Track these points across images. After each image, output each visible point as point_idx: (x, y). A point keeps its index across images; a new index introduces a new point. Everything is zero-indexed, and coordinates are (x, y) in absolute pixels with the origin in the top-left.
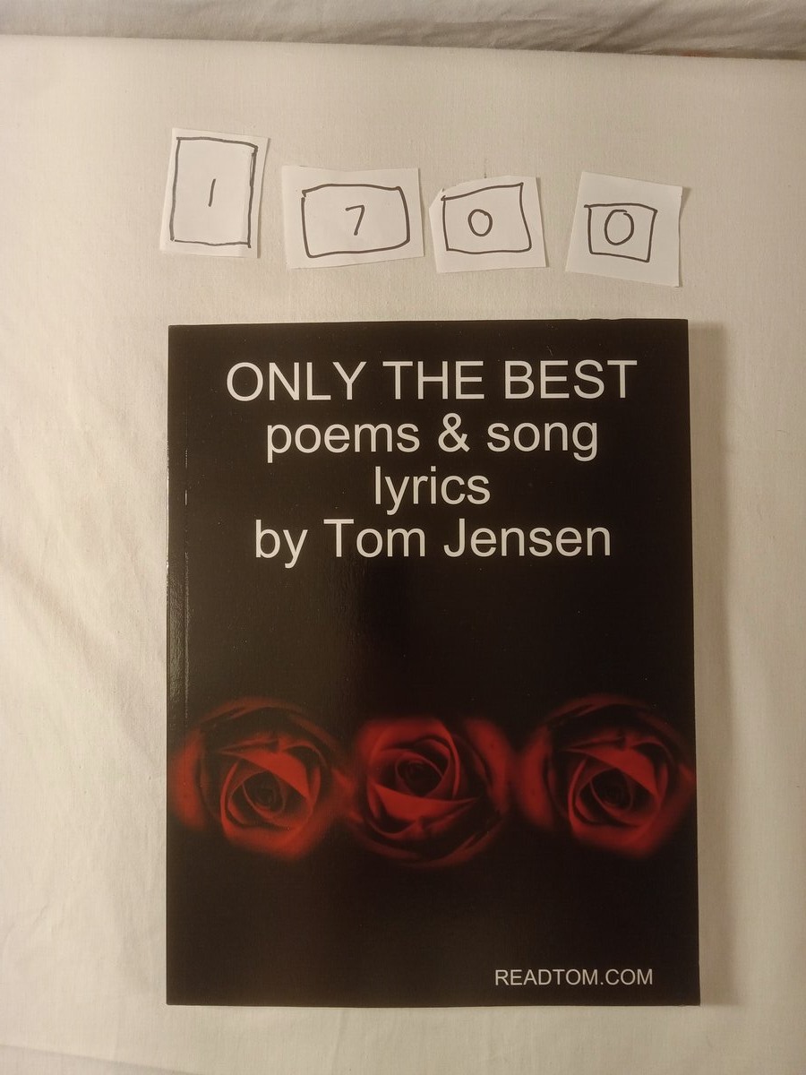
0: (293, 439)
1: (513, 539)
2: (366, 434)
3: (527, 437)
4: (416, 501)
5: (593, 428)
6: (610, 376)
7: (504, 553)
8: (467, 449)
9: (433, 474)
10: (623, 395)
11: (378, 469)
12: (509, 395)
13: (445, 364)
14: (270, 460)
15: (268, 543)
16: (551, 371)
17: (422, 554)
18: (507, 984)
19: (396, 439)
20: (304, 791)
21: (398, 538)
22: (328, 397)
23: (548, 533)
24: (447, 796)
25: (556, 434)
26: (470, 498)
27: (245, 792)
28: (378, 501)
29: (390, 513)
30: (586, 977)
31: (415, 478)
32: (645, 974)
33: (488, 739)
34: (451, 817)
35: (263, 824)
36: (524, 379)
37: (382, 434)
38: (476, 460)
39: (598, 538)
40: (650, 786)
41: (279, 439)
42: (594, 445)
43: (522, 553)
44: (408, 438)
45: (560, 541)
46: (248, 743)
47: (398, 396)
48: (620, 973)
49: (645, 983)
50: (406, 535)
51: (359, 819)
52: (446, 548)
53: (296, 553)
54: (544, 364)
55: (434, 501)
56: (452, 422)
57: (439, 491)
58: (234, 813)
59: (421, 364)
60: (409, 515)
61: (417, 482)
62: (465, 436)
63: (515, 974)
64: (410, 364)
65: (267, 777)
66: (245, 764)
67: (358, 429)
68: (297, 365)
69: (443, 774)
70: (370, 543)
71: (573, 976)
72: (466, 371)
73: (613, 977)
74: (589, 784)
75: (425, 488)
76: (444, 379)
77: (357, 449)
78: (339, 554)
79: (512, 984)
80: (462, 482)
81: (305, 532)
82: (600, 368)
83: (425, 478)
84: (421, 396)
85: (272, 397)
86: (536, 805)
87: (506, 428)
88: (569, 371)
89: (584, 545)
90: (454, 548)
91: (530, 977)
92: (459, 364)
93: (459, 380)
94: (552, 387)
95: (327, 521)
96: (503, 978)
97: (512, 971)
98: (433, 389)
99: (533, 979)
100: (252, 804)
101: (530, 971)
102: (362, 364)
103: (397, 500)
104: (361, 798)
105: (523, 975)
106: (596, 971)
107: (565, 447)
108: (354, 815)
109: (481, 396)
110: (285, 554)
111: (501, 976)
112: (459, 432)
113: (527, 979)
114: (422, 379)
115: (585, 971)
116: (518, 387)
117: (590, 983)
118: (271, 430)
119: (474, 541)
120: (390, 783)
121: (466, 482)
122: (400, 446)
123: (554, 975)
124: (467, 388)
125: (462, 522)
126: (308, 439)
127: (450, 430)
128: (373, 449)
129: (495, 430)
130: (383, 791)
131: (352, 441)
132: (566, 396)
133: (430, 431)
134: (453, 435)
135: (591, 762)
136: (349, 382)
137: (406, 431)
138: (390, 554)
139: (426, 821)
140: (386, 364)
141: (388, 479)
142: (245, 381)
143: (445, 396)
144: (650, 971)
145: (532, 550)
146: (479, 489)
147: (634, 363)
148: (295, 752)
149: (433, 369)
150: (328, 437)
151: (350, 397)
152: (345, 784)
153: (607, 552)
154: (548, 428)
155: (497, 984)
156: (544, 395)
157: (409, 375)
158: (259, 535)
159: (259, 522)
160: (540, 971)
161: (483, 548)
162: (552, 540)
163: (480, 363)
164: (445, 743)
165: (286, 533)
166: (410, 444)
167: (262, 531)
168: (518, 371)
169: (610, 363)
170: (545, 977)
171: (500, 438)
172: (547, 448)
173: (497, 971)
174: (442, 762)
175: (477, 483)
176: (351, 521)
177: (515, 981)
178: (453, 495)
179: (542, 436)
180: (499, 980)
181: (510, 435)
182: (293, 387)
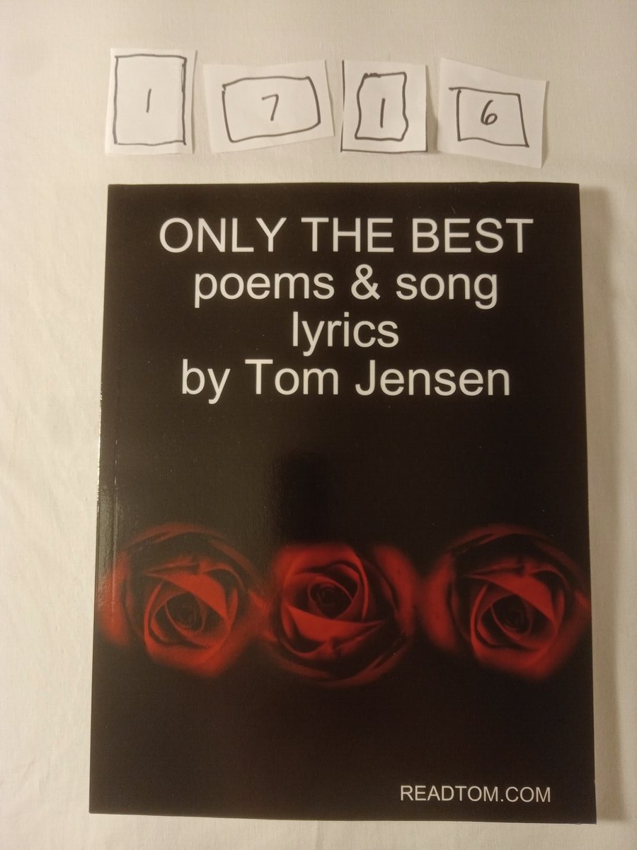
0: (219, 286)
1: (419, 380)
2: (285, 283)
3: (433, 287)
4: (330, 343)
5: (493, 279)
6: (509, 232)
7: (411, 392)
8: (377, 297)
9: (347, 319)
10: (520, 249)
11: (296, 315)
12: (416, 249)
13: (358, 221)
14: (197, 305)
15: (193, 381)
16: (454, 228)
17: (336, 391)
18: (412, 799)
19: (313, 287)
20: (222, 612)
21: (314, 378)
22: (251, 250)
23: (452, 374)
24: (356, 618)
25: (459, 285)
26: (381, 342)
27: (167, 610)
28: (295, 343)
29: (307, 354)
30: (487, 794)
31: (330, 323)
32: (543, 791)
33: (396, 565)
34: (360, 638)
35: (184, 642)
36: (431, 235)
37: (299, 283)
38: (386, 307)
39: (498, 380)
40: (548, 612)
41: (206, 286)
42: (494, 294)
43: (428, 392)
44: (323, 286)
45: (463, 381)
46: (171, 565)
47: (315, 248)
48: (519, 790)
49: (543, 801)
50: (321, 375)
51: (274, 639)
52: (358, 387)
53: (219, 390)
54: (448, 222)
55: (346, 344)
56: (364, 272)
57: (352, 334)
58: (157, 631)
59: (336, 221)
60: (324, 356)
61: (331, 326)
62: (375, 285)
63: (419, 790)
64: (326, 220)
65: (189, 597)
66: (167, 585)
67: (278, 278)
68: (223, 221)
69: (353, 596)
70: (287, 382)
71: (475, 794)
72: (377, 228)
73: (513, 794)
74: (489, 609)
75: (338, 332)
76: (357, 234)
77: (277, 296)
78: (259, 391)
79: (417, 799)
80: (372, 327)
81: (227, 372)
82: (499, 225)
83: (338, 323)
84: (336, 249)
85: (200, 249)
86: (440, 628)
87: (413, 279)
88: (470, 228)
89: (485, 385)
90: (365, 387)
91: (434, 792)
92: (371, 221)
93: (371, 235)
94: (455, 242)
95: (248, 362)
96: (408, 793)
97: (417, 787)
98: (347, 243)
99: (437, 795)
100: (173, 623)
101: (434, 787)
102: (283, 221)
103: (313, 342)
104: (276, 617)
105: (427, 790)
106: (496, 788)
107: (467, 296)
108: (269, 636)
109: (391, 250)
110: (209, 390)
111: (406, 791)
112: (371, 281)
113: (431, 795)
114: (337, 234)
115: (486, 788)
116: (425, 242)
117: (491, 800)
118: (198, 278)
119: (384, 381)
120: (302, 604)
121: (377, 326)
122: (316, 293)
123: (457, 791)
124: (378, 242)
125: (372, 363)
126: (232, 286)
127: (363, 280)
128: (292, 296)
129: (405, 280)
130: (297, 613)
131: (272, 289)
132: (468, 250)
133: (343, 280)
134: (365, 285)
135: (492, 587)
136: (271, 236)
137: (323, 280)
138: (306, 391)
139: (336, 642)
140: (304, 220)
141: (305, 324)
142: (176, 235)
143: (358, 249)
144: (548, 789)
145: (437, 390)
146: (389, 334)
147: (530, 221)
148: (214, 574)
149: (347, 225)
150: (250, 285)
151: (271, 249)
152: (261, 605)
153: (507, 392)
154: (452, 279)
155: (402, 799)
156: (448, 249)
157: (325, 231)
158: (186, 373)
159: (185, 362)
160: (443, 787)
161: (392, 387)
162: (456, 380)
163: (390, 220)
164: (356, 569)
165: (211, 371)
166: (324, 292)
167: (188, 369)
168: (424, 228)
169: (509, 221)
170: (448, 793)
171: (409, 287)
172: (451, 296)
173: (402, 787)
174: (352, 586)
175: (387, 328)
176: (270, 362)
177: (420, 796)
178: (364, 338)
179: (447, 286)
180: (405, 796)
181: (417, 284)
182: (220, 241)
